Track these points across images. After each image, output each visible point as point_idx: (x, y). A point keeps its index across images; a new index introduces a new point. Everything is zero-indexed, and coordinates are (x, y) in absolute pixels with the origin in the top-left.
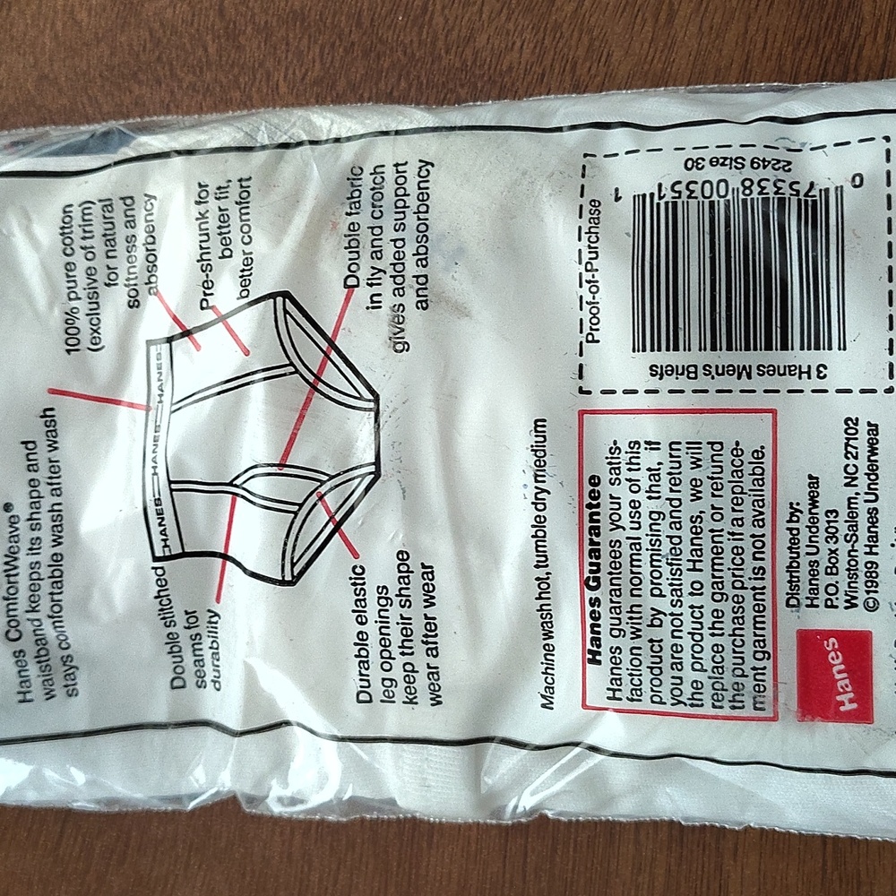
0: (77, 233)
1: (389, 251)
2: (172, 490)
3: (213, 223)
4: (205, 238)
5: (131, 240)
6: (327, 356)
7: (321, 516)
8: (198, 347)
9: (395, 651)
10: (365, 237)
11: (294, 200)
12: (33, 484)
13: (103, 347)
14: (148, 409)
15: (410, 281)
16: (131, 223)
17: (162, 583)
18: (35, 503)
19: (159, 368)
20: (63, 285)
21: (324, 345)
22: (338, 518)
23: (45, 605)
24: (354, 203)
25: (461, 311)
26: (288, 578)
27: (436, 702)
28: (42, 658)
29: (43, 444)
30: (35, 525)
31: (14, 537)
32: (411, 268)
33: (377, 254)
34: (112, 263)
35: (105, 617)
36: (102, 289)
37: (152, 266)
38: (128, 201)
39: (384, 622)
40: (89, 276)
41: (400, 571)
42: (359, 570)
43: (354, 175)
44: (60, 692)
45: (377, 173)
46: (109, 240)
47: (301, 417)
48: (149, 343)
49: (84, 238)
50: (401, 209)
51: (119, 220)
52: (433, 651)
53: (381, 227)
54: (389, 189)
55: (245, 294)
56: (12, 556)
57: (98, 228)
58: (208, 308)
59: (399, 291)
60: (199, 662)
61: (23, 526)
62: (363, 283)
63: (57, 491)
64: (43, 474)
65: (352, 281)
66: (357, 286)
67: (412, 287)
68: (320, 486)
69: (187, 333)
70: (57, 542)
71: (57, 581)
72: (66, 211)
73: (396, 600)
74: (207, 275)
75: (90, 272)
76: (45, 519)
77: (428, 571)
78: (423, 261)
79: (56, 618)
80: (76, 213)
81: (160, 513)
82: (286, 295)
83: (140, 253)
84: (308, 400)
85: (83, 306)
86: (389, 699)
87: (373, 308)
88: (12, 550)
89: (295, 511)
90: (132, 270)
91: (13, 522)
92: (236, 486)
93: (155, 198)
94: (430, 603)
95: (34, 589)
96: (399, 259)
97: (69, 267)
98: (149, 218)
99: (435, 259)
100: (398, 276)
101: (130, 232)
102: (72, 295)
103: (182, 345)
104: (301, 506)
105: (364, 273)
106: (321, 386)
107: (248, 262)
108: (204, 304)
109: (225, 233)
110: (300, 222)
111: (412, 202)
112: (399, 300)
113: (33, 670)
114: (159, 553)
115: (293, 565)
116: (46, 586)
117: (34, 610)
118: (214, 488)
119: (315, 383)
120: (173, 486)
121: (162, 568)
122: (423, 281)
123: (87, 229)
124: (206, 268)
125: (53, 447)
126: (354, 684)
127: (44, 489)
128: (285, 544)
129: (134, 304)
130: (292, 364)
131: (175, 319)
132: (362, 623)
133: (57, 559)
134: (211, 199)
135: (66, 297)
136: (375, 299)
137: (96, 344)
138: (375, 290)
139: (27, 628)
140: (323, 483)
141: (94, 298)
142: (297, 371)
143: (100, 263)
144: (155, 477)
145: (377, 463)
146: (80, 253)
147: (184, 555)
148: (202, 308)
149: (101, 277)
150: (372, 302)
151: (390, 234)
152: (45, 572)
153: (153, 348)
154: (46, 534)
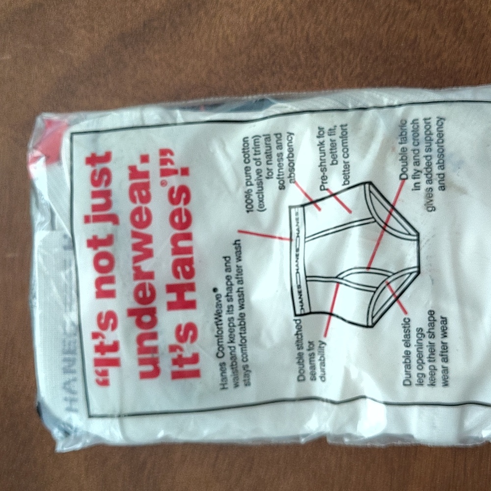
0: (252, 152)
1: (423, 162)
2: (307, 281)
3: (327, 147)
4: (323, 155)
5: (280, 155)
6: (390, 213)
7: (388, 293)
8: (319, 209)
9: (425, 360)
10: (410, 155)
11: (371, 136)
12: (228, 278)
13: (265, 210)
14: (291, 240)
15: (435, 177)
16: (280, 147)
17: (299, 328)
18: (230, 288)
19: (297, 219)
20: (244, 178)
21: (389, 208)
22: (397, 294)
23: (238, 339)
24: (404, 138)
25: (462, 191)
26: (370, 324)
27: (446, 384)
28: (234, 367)
29: (234, 258)
30: (230, 299)
31: (219, 305)
32: (436, 170)
33: (417, 163)
34: (270, 167)
35: (268, 345)
36: (265, 181)
37: (292, 169)
38: (278, 136)
39: (420, 346)
40: (258, 173)
41: (429, 320)
42: (407, 320)
43: (403, 124)
44: (241, 383)
45: (415, 123)
46: (269, 155)
47: (378, 244)
48: (290, 207)
49: (255, 154)
50: (429, 141)
51: (274, 145)
52: (445, 359)
53: (418, 150)
54: (422, 130)
55: (347, 182)
56: (218, 315)
57: (263, 149)
58: (324, 189)
59: (430, 181)
60: (313, 367)
61: (224, 299)
62: (410, 177)
63: (241, 282)
64: (233, 273)
65: (404, 176)
66: (407, 178)
67: (436, 179)
68: (387, 278)
69: (313, 202)
70: (242, 307)
71: (243, 327)
72: (245, 140)
73: (427, 335)
74: (324, 173)
75: (259, 172)
76: (235, 296)
77: (444, 320)
78: (442, 166)
79: (243, 345)
80: (251, 142)
81: (300, 292)
82: (370, 183)
83: (286, 162)
84: (381, 236)
85: (255, 189)
86: (421, 383)
87: (415, 190)
88: (218, 312)
89: (374, 291)
90: (281, 170)
91: (218, 297)
92: (339, 279)
93: (293, 134)
94: (445, 335)
95: (231, 331)
96: (429, 165)
97: (247, 169)
98: (290, 144)
99: (448, 166)
100: (429, 173)
101: (279, 151)
102: (248, 183)
103: (310, 209)
104: (377, 288)
105: (410, 172)
106: (387, 229)
107: (347, 166)
108: (322, 188)
109: (334, 152)
110: (375, 147)
111: (435, 137)
112: (429, 186)
113: (229, 372)
114: (298, 312)
115: (373, 317)
116: (237, 330)
117: (232, 342)
118: (328, 279)
119: (385, 227)
120: (308, 279)
121: (300, 320)
122: (442, 177)
123: (257, 149)
124: (323, 169)
125: (239, 259)
126: (402, 376)
127: (234, 281)
128: (369, 307)
129: (282, 187)
130: (373, 217)
131: (306, 195)
132: (407, 346)
133: (242, 316)
134: (326, 135)
135: (245, 184)
136: (417, 185)
137: (261, 208)
138: (417, 181)
139: (227, 351)
140: (389, 277)
141: (260, 184)
142: (375, 221)
143: (264, 167)
144: (298, 275)
145: (419, 267)
146: (253, 163)
147: (311, 313)
148: (321, 190)
149: (264, 174)
150: (415, 186)
151: (423, 153)
152: (236, 322)
153: (293, 211)
154: (236, 304)
